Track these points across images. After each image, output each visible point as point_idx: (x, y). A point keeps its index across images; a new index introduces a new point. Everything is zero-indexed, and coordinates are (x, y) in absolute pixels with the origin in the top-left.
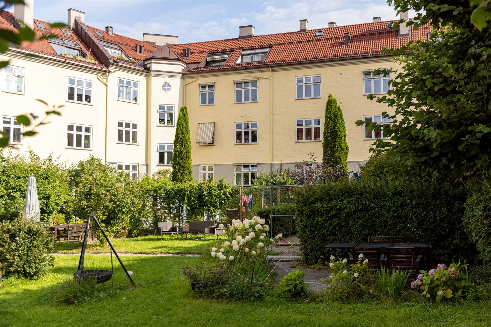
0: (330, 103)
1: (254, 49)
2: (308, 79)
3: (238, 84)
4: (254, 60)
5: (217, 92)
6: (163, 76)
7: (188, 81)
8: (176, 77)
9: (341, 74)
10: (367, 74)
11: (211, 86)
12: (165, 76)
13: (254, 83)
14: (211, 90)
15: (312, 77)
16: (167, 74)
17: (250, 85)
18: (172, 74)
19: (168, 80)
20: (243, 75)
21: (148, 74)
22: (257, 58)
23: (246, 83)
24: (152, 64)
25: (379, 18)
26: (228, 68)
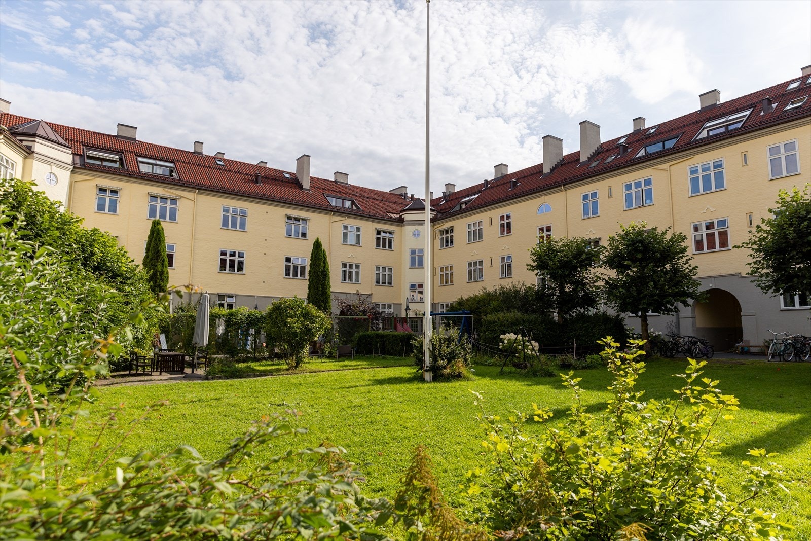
0: (317, 245)
1: (154, 159)
2: (235, 211)
3: (153, 197)
4: (154, 172)
5: (123, 201)
6: (49, 163)
7: (78, 177)
8: (65, 168)
9: (267, 213)
10: (289, 218)
11: (114, 192)
12: (52, 164)
13: (174, 201)
14: (114, 197)
15: (239, 209)
16: (56, 162)
17: (169, 202)
18: (60, 164)
19: (55, 170)
20: (161, 189)
21: (28, 155)
22: (159, 171)
23: (164, 199)
24: (36, 144)
25: (266, 163)
26: (142, 177)
